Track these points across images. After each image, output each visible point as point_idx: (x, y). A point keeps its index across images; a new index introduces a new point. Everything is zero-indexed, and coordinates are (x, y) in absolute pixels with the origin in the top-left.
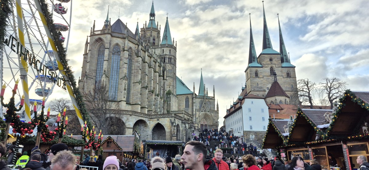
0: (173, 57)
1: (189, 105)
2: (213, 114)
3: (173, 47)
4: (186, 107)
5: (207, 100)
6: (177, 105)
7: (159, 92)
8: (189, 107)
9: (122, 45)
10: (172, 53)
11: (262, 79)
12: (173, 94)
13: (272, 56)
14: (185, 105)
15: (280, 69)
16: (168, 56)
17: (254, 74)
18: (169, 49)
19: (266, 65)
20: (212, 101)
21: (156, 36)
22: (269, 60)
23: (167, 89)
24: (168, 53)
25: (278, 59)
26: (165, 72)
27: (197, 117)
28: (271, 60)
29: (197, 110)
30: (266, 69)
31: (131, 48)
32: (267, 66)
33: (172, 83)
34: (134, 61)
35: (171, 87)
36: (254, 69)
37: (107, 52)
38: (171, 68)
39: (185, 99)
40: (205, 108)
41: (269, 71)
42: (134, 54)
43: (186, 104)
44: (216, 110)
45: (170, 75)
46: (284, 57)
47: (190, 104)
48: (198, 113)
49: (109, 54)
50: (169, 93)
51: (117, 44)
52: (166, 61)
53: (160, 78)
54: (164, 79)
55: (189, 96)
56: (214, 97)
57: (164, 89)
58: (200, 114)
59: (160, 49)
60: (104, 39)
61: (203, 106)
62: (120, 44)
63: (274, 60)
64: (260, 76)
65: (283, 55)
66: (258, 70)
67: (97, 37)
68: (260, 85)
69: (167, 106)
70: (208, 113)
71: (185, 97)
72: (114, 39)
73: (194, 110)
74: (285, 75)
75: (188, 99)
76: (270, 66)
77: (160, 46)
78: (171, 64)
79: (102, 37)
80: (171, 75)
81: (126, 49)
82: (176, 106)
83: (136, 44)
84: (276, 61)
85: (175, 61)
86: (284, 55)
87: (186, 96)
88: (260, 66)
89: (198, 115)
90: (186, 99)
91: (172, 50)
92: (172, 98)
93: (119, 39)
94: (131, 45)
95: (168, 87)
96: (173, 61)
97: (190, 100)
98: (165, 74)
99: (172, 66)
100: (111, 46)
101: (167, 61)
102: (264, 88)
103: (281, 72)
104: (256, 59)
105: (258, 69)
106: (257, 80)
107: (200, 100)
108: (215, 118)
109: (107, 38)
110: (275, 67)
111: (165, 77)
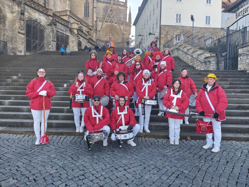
1: (88, 13)
2: (122, 27)
4: (85, 17)
5: (115, 7)
8: (89, 16)
14: (83, 13)
20: (123, 8)
27: (99, 29)
29: (98, 19)
39: (83, 4)
40: (111, 17)
43: (85, 12)
44: (128, 21)
47: (90, 11)
48: (100, 24)
58: (104, 26)
61: (109, 15)
70: (115, 25)
73: (95, 19)
75: (88, 4)
89: (100, 26)
90: (85, 4)
97: (90, 5)
107: (105, 5)
108: (125, 32)
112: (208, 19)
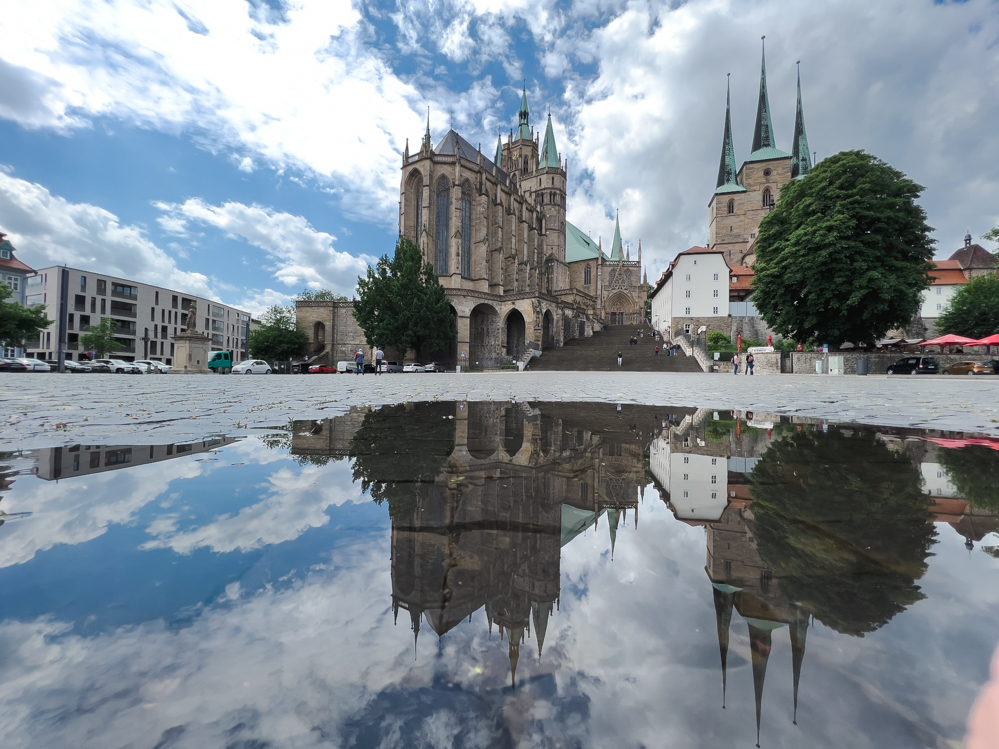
0: (558, 192)
1: (590, 279)
2: (634, 294)
3: (559, 171)
4: (585, 284)
5: (625, 269)
6: (567, 280)
7: (528, 257)
8: (589, 284)
9: (450, 177)
10: (557, 184)
11: (742, 218)
12: (558, 261)
13: (771, 165)
14: (583, 279)
16: (548, 191)
17: (726, 209)
18: (551, 176)
19: (754, 186)
20: (635, 269)
21: (529, 154)
22: (762, 173)
23: (547, 251)
24: (550, 186)
25: (783, 169)
26: (544, 222)
27: (604, 299)
28: (767, 173)
29: (603, 287)
30: (754, 193)
31: (467, 180)
32: (755, 188)
33: (556, 240)
34: (474, 203)
35: (555, 248)
36: (726, 198)
37: (426, 192)
38: (555, 213)
39: (583, 269)
40: (620, 282)
41: (761, 198)
42: (474, 191)
43: (585, 278)
45: (552, 226)
46: (801, 163)
47: (592, 277)
48: (605, 293)
49: (430, 195)
50: (550, 259)
51: (443, 177)
52: (545, 199)
53: (532, 232)
54: (541, 234)
55: (591, 263)
56: (639, 262)
57: (540, 253)
58: (610, 295)
59: (534, 179)
60: (421, 170)
61: (616, 280)
62: (447, 174)
63: (774, 173)
64: (738, 212)
65: (798, 158)
66: (736, 199)
67: (410, 168)
68: (735, 232)
69: (548, 282)
70: (625, 291)
71: (584, 265)
72: (438, 167)
73: (599, 287)
75: (590, 269)
76: (763, 187)
77: (534, 173)
78: (555, 205)
79: (417, 166)
80: (556, 225)
81: (457, 183)
82: (565, 282)
83: (477, 172)
84: (780, 175)
85: (563, 198)
86: (801, 158)
87: (586, 263)
88: (741, 189)
89: (606, 296)
90: (586, 269)
91: (557, 178)
92: (555, 268)
93: (446, 167)
94: (468, 174)
95: (550, 248)
96: (558, 198)
98: (544, 225)
99: (557, 208)
100: (434, 181)
101: (547, 199)
102: (745, 236)
104: (733, 176)
105: (736, 197)
106: (731, 220)
107: (611, 268)
108: (638, 300)
109: (424, 168)
110: (773, 188)
111: (544, 230)
112: (716, 310)
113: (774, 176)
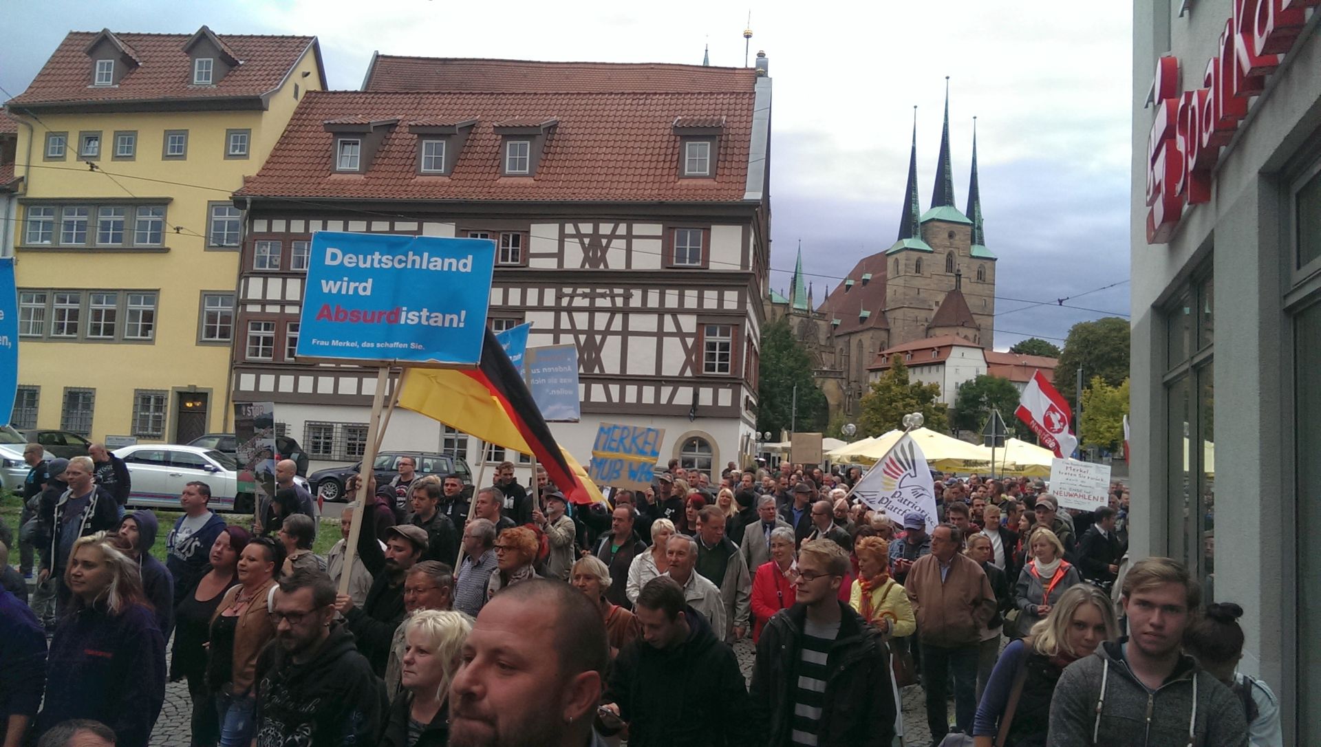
11: (928, 281)
13: (955, 228)
15: (967, 260)
17: (914, 267)
19: (939, 247)
22: (946, 235)
25: (965, 235)
30: (939, 256)
32: (941, 249)
36: (915, 255)
41: (945, 262)
46: (976, 231)
63: (957, 237)
64: (926, 274)
66: (924, 258)
68: (922, 295)
74: (974, 275)
76: (947, 251)
84: (963, 241)
86: (976, 226)
88: (928, 248)
102: (931, 303)
103: (968, 267)
105: (924, 256)
106: (918, 282)
110: (957, 254)
113: (957, 241)
